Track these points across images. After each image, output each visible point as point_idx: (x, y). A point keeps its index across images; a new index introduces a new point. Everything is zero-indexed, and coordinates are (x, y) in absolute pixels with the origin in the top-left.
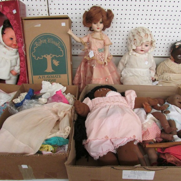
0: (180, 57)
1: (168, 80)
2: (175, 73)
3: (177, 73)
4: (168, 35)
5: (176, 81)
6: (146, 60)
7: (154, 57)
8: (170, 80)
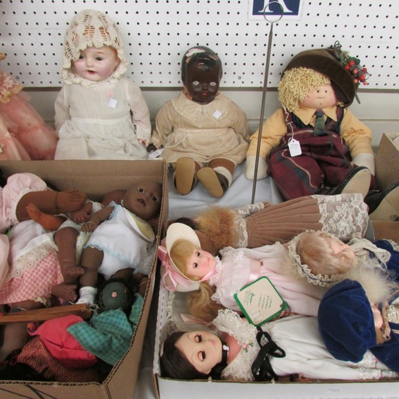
0: (197, 86)
1: (184, 145)
2: (196, 128)
3: (200, 126)
4: (173, 29)
5: (203, 147)
6: (110, 97)
7: (143, 89)
8: (189, 146)
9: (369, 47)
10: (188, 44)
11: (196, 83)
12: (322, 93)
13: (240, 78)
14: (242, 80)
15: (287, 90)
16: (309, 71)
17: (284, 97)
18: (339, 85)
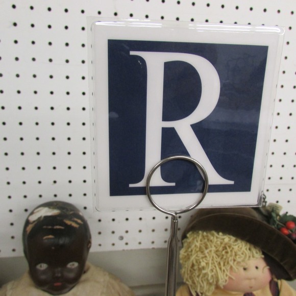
9: (291, 190)
10: (40, 196)
11: (43, 267)
12: (253, 272)
13: (121, 238)
14: (125, 241)
15: (196, 267)
16: (228, 239)
17: (191, 278)
18: (277, 259)
